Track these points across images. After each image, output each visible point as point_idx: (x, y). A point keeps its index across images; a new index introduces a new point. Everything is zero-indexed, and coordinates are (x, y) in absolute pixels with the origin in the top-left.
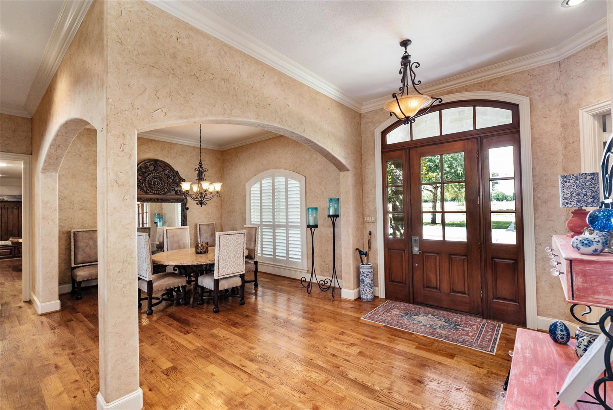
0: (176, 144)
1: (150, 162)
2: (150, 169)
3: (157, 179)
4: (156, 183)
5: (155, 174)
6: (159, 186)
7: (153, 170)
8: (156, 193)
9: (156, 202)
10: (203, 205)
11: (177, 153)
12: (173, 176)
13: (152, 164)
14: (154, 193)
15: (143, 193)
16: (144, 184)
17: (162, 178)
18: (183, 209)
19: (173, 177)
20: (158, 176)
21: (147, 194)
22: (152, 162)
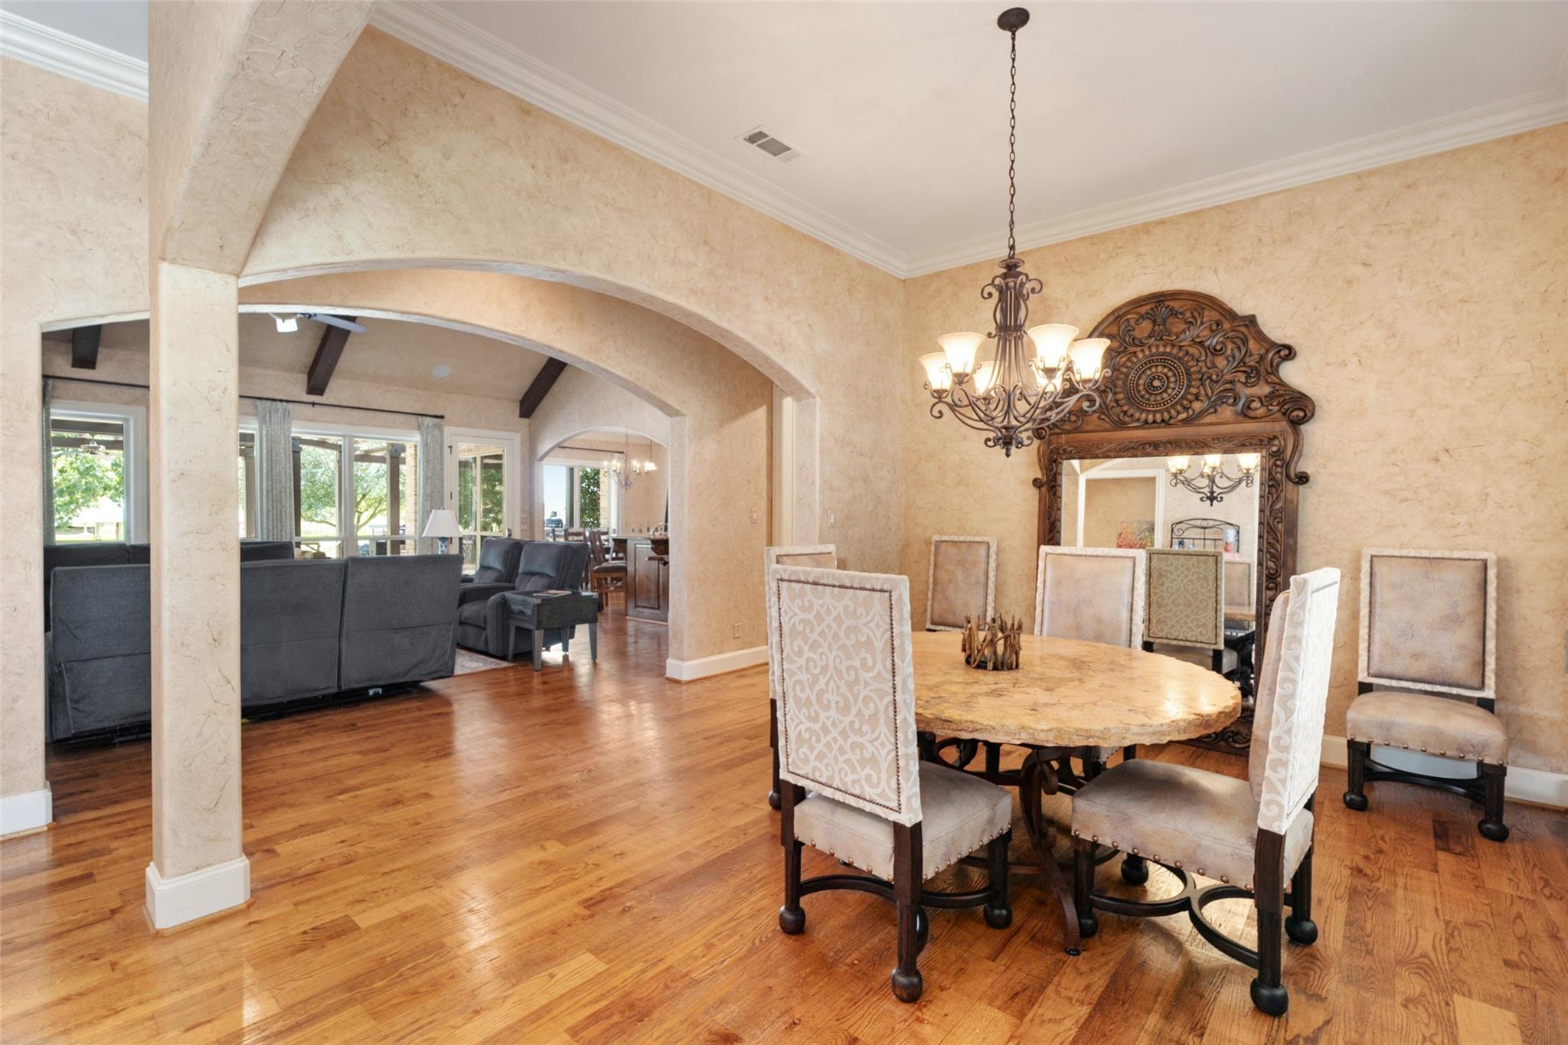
0: (1255, 199)
1: (1139, 310)
2: (1137, 334)
3: (1160, 369)
4: (1156, 383)
5: (1154, 350)
6: (1165, 391)
7: (1150, 337)
8: (1154, 422)
9: (1151, 455)
10: (1013, 449)
11: (1260, 240)
12: (1231, 339)
13: (1143, 317)
14: (1146, 422)
15: (1107, 426)
16: (1110, 395)
17: (1180, 359)
18: (1271, 477)
19: (1230, 346)
20: (1164, 353)
21: (1123, 429)
22: (1144, 310)
